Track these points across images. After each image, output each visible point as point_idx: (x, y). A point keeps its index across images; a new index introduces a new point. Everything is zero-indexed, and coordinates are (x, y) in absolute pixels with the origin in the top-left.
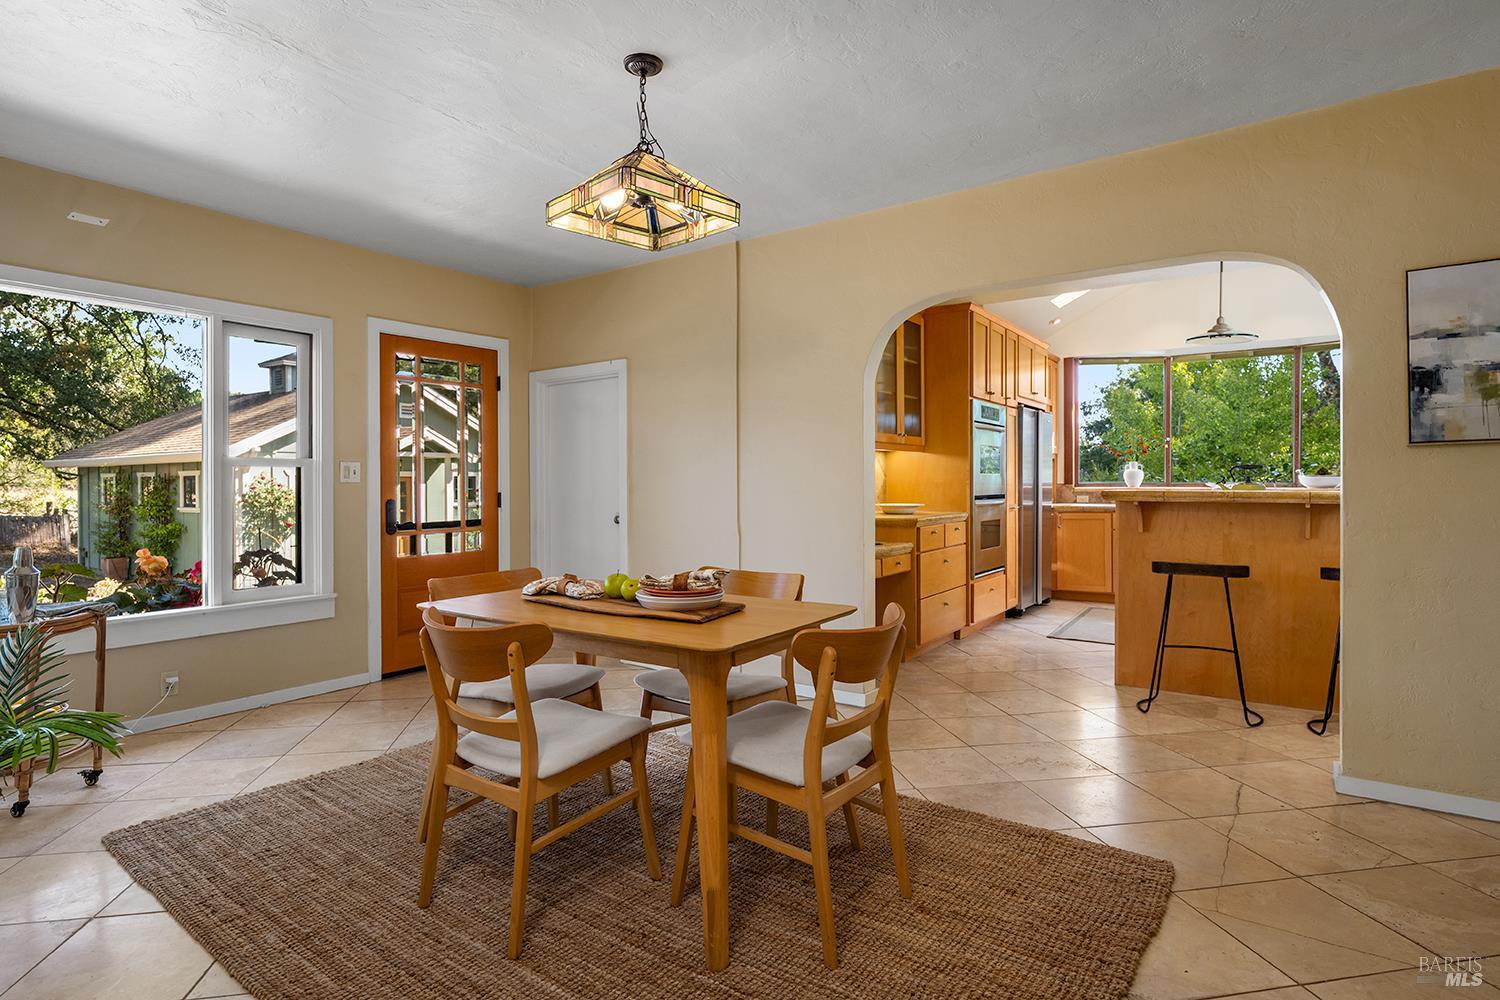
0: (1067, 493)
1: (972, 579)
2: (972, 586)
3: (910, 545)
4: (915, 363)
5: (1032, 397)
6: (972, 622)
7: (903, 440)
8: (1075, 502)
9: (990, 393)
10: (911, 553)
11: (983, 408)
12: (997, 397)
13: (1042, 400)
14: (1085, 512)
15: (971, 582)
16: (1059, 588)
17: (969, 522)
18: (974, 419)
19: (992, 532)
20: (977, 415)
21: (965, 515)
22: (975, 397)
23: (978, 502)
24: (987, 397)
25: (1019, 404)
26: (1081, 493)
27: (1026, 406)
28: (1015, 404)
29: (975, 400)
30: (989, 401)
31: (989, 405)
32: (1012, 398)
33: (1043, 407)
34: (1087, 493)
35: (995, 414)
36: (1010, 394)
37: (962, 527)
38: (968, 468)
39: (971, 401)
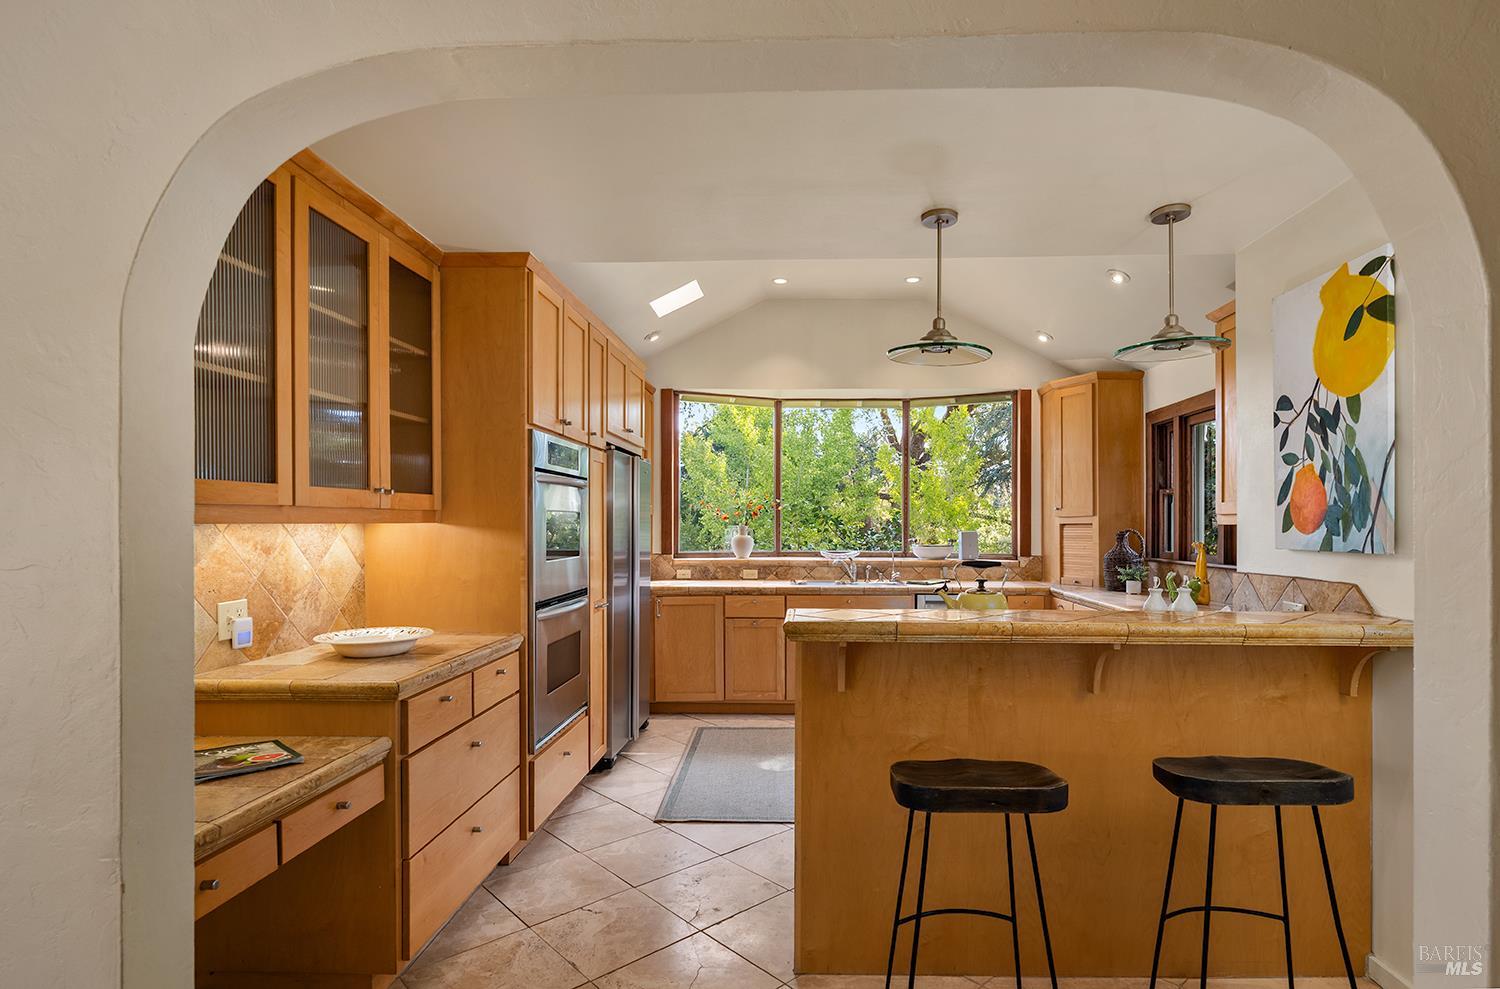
0: (665, 565)
1: (531, 752)
2: (532, 764)
3: (383, 745)
4: (422, 353)
5: (624, 435)
6: (531, 829)
7: (386, 501)
8: (675, 578)
9: (564, 422)
10: (387, 761)
11: (552, 446)
12: (575, 430)
13: (637, 440)
14: (690, 595)
15: (529, 758)
16: (657, 700)
17: (526, 653)
18: (537, 464)
19: (568, 655)
20: (541, 459)
21: (517, 641)
22: (535, 425)
23: (544, 613)
24: (559, 429)
25: (608, 444)
26: (682, 567)
27: (618, 448)
28: (603, 446)
29: (537, 434)
30: (561, 436)
31: (563, 443)
32: (599, 434)
33: (639, 452)
34: (690, 566)
35: (572, 459)
36: (596, 427)
37: (511, 665)
38: (524, 553)
39: (530, 431)
